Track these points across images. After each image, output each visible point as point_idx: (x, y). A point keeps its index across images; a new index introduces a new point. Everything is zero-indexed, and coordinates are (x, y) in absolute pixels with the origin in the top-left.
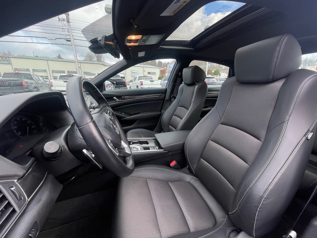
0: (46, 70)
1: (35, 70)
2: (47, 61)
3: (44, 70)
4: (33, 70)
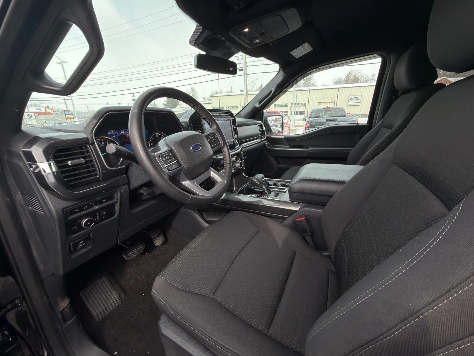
0: (238, 107)
1: (228, 107)
3: (236, 107)
4: (227, 107)
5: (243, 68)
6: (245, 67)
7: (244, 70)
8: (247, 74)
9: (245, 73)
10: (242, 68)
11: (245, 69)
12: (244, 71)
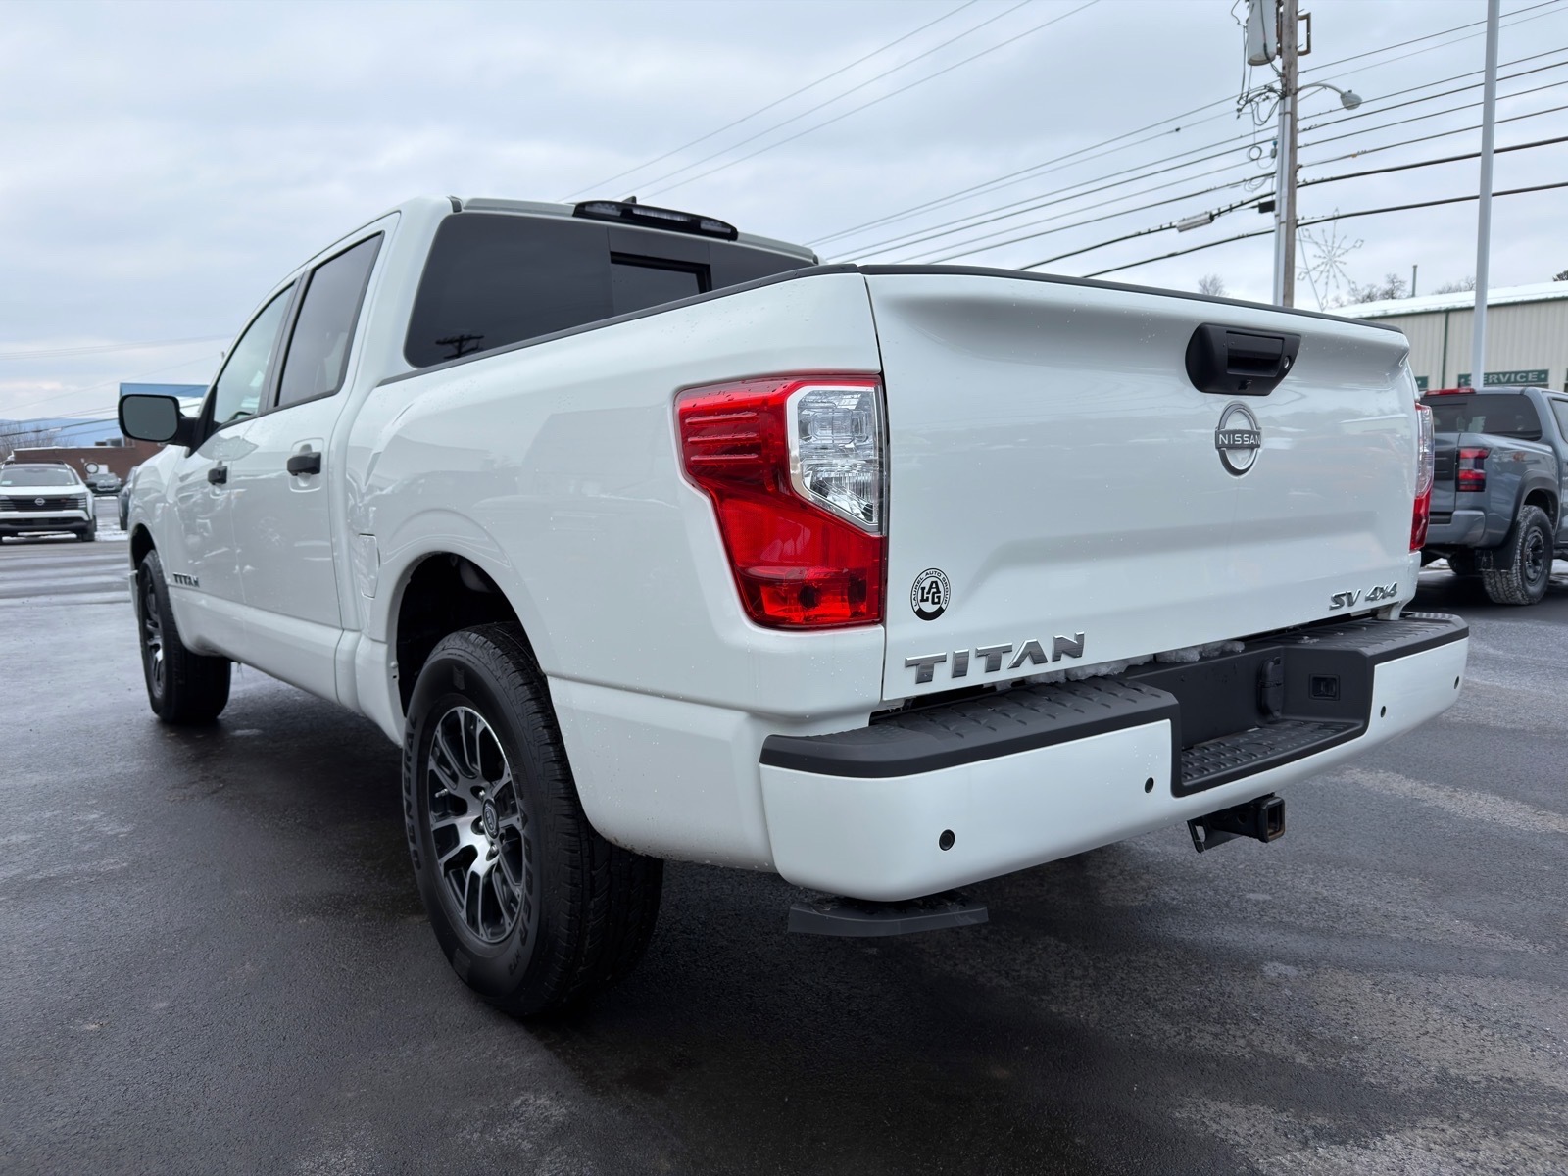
2: (1443, 316)
5: (1274, 197)
6: (1285, 190)
7: (1282, 207)
8: (1292, 224)
9: (1283, 218)
10: (1269, 199)
11: (1284, 201)
12: (1276, 212)
